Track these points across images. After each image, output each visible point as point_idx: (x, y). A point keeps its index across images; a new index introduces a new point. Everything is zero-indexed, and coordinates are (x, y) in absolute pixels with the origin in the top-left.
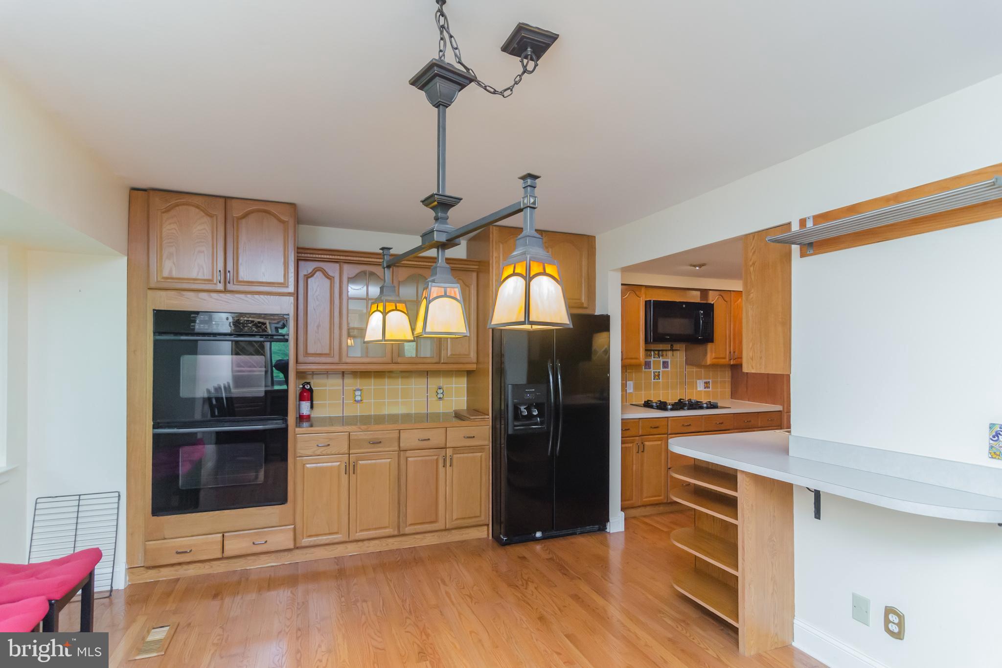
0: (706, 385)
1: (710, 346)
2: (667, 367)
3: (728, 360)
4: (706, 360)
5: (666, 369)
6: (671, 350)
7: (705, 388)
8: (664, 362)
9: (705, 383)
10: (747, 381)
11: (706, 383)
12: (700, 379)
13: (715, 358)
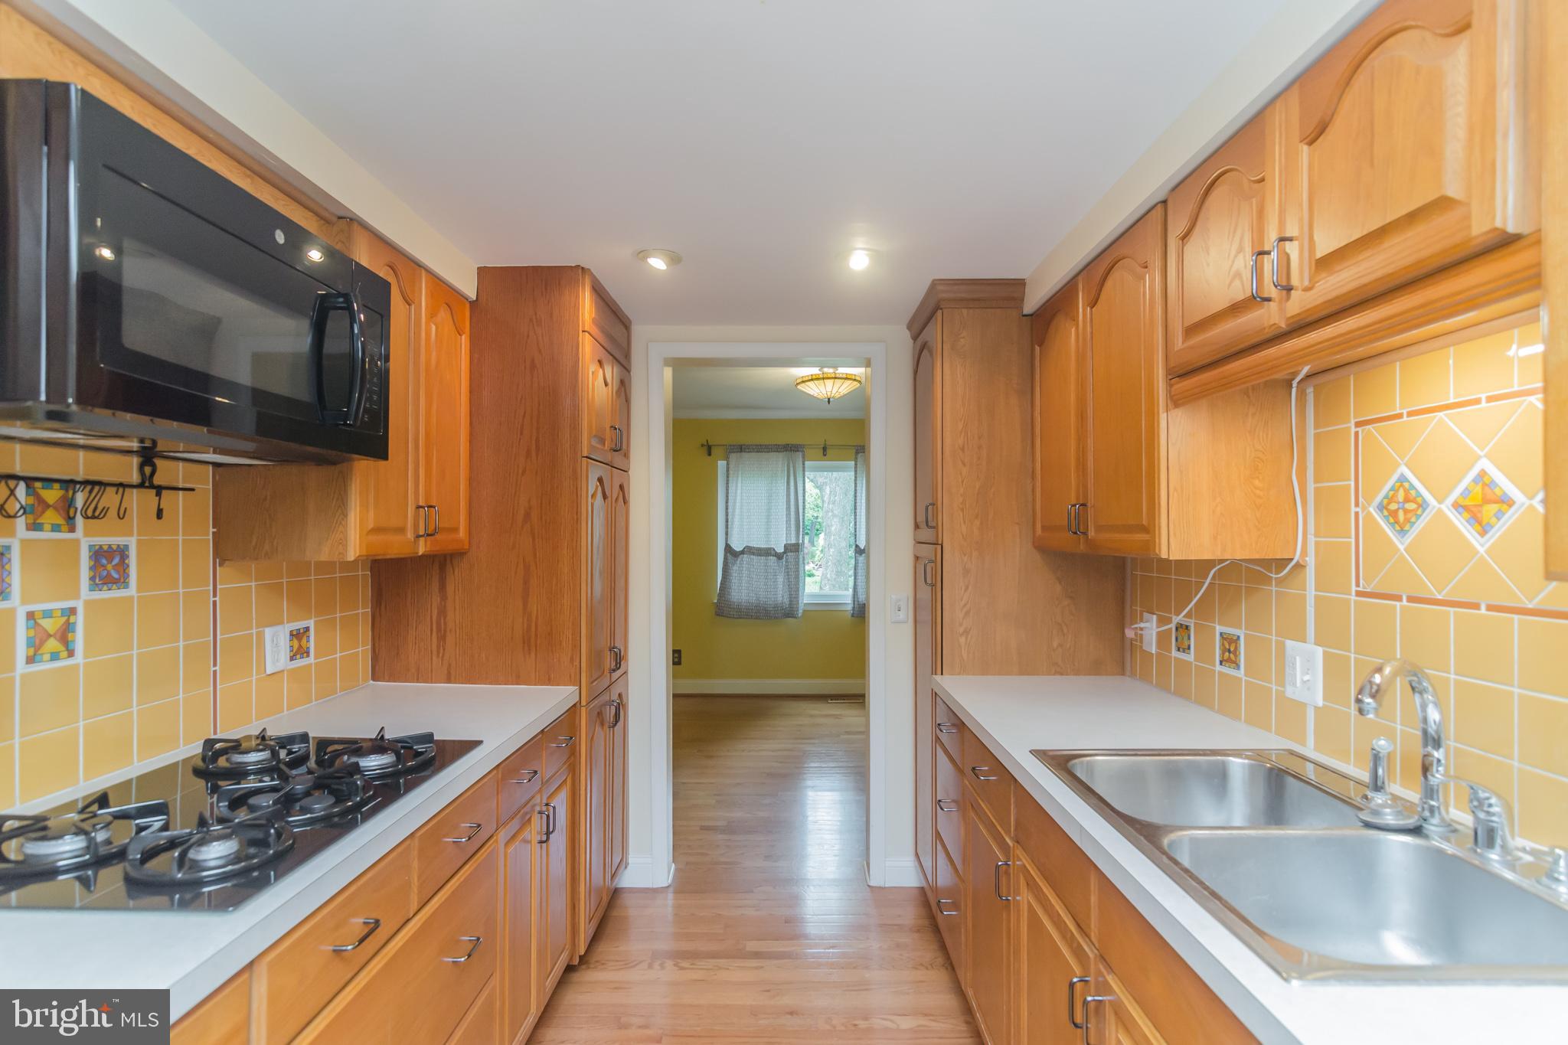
0: (296, 643)
1: (362, 467)
2: (119, 580)
3: (410, 535)
4: (343, 542)
5: (116, 593)
6: (141, 485)
7: (292, 659)
8: (99, 555)
9: (291, 634)
10: (442, 612)
11: (298, 635)
12: (277, 622)
13: (377, 530)
